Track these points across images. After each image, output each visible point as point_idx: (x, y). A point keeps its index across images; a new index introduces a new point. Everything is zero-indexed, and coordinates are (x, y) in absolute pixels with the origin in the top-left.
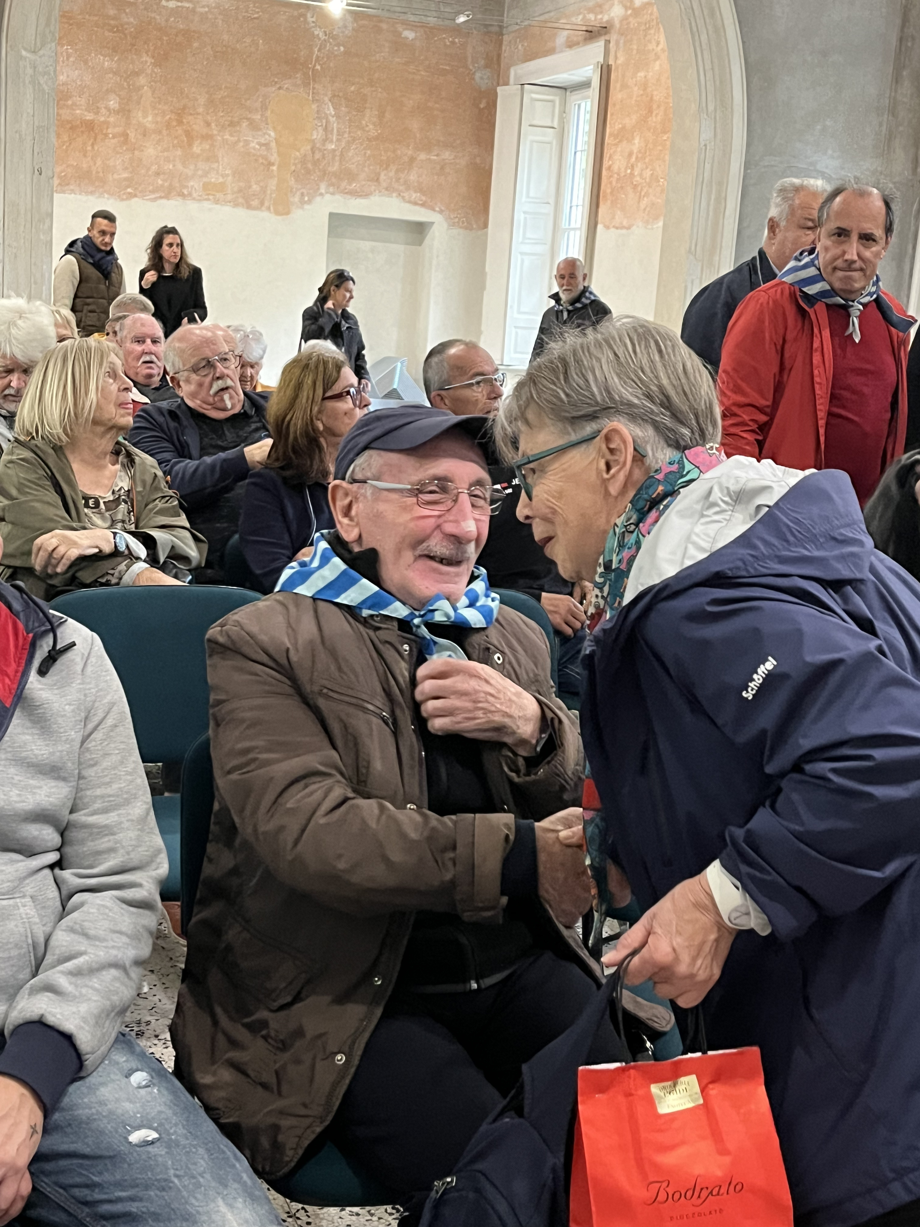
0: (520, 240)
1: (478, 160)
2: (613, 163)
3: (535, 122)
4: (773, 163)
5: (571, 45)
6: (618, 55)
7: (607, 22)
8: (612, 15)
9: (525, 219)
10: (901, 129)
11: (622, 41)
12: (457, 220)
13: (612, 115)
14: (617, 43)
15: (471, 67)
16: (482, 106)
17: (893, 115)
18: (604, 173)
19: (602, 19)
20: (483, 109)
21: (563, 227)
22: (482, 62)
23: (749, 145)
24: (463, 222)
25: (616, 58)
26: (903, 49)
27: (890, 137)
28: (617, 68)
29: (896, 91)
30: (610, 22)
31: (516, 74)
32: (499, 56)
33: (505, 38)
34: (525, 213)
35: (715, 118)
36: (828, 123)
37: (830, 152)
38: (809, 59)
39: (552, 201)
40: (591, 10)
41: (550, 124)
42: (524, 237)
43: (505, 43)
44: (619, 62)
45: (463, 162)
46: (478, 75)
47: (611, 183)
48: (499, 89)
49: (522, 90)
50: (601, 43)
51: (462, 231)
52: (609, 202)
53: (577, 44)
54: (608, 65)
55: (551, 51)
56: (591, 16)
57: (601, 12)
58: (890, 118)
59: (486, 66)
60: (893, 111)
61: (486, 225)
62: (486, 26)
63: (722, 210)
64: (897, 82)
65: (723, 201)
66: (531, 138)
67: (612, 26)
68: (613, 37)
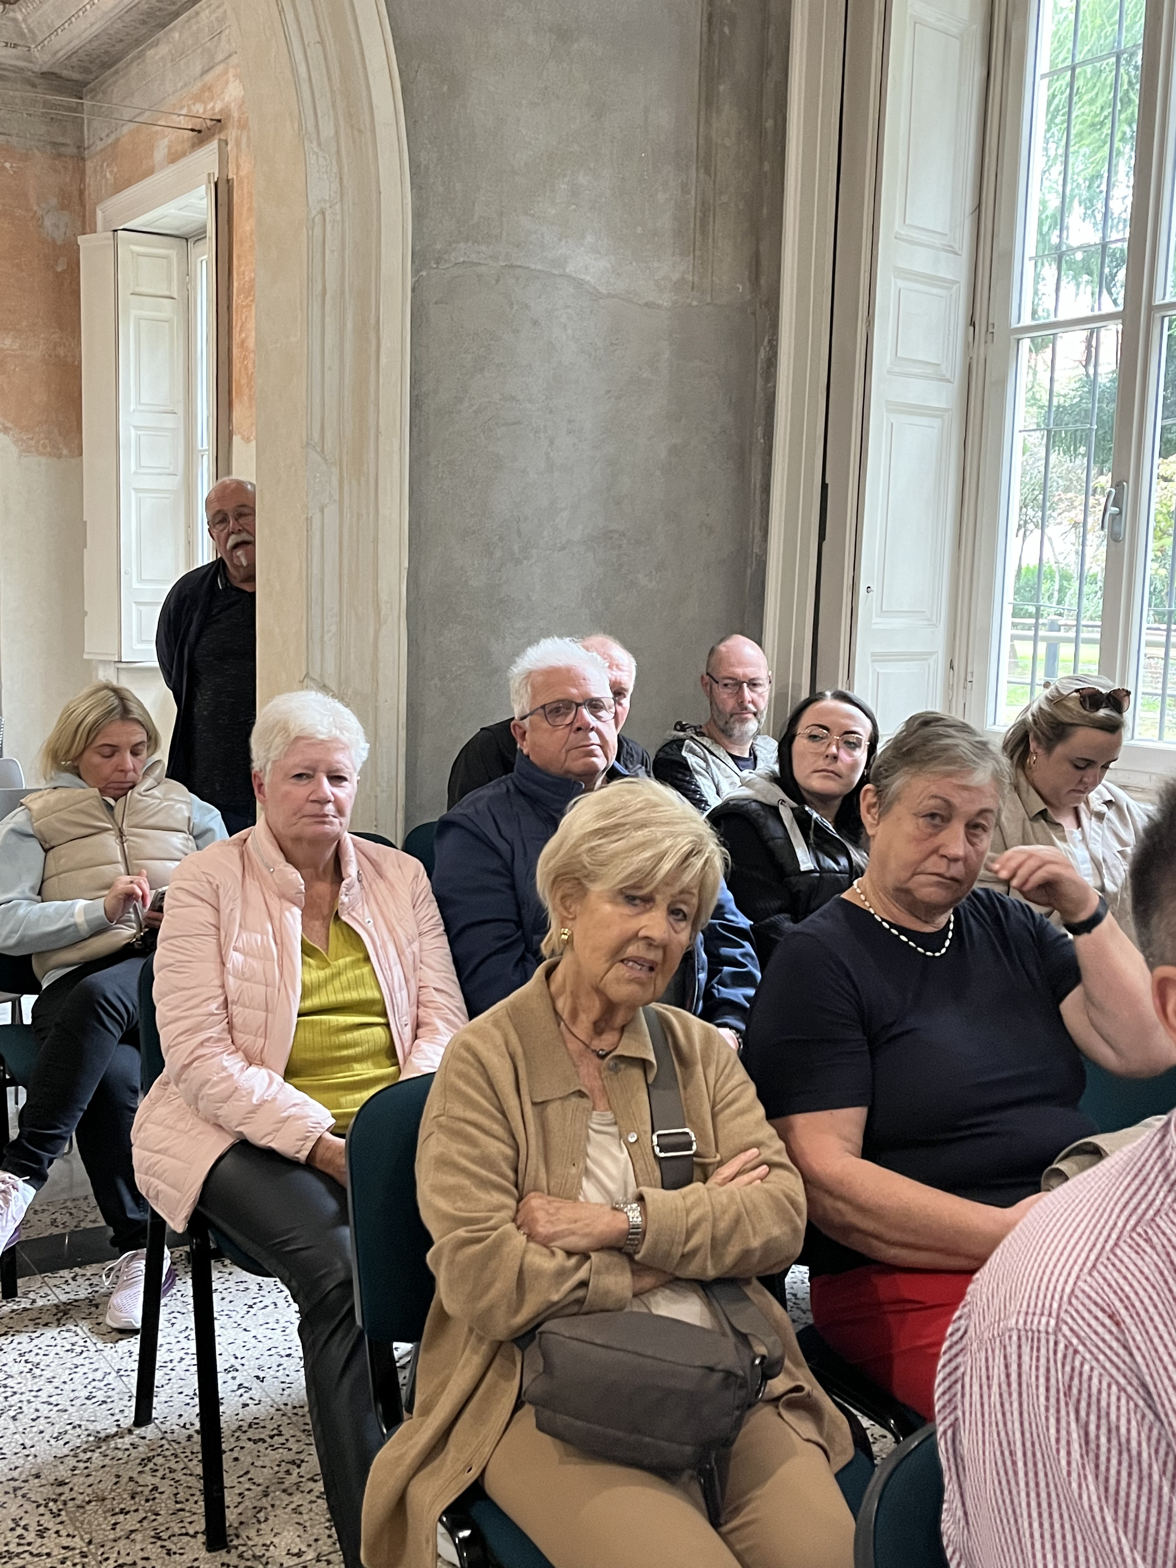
0: (133, 469)
1: (61, 351)
2: (247, 337)
3: (138, 290)
4: (474, 257)
5: (174, 158)
6: (241, 162)
7: (221, 110)
8: (227, 99)
9: (139, 438)
10: (724, 198)
11: (244, 140)
12: (33, 443)
13: (239, 257)
14: (238, 144)
15: (35, 208)
16: (59, 269)
17: (707, 172)
18: (235, 351)
19: (213, 108)
20: (61, 273)
21: (200, 448)
22: (54, 201)
23: (418, 216)
24: (44, 446)
25: (238, 166)
26: (716, 38)
27: (706, 211)
28: (241, 182)
29: (708, 122)
30: (226, 110)
31: (104, 217)
32: (81, 193)
33: (89, 164)
34: (136, 428)
35: (338, 152)
36: (583, 179)
37: (590, 239)
38: (531, 40)
39: (181, 411)
40: (198, 98)
41: (167, 293)
42: (139, 465)
43: (89, 172)
44: (242, 173)
45: (36, 353)
46: (48, 223)
47: (246, 368)
48: (81, 239)
49: (115, 239)
50: (214, 145)
51: (43, 460)
52: (246, 398)
53: (183, 154)
54: (228, 181)
55: (150, 172)
56: (199, 109)
57: (212, 99)
58: (702, 176)
59: (63, 207)
60: (706, 164)
61: (79, 451)
62: (54, 144)
63: (373, 354)
64: (709, 104)
65: (372, 335)
66: (134, 313)
67: (229, 117)
68: (231, 134)
